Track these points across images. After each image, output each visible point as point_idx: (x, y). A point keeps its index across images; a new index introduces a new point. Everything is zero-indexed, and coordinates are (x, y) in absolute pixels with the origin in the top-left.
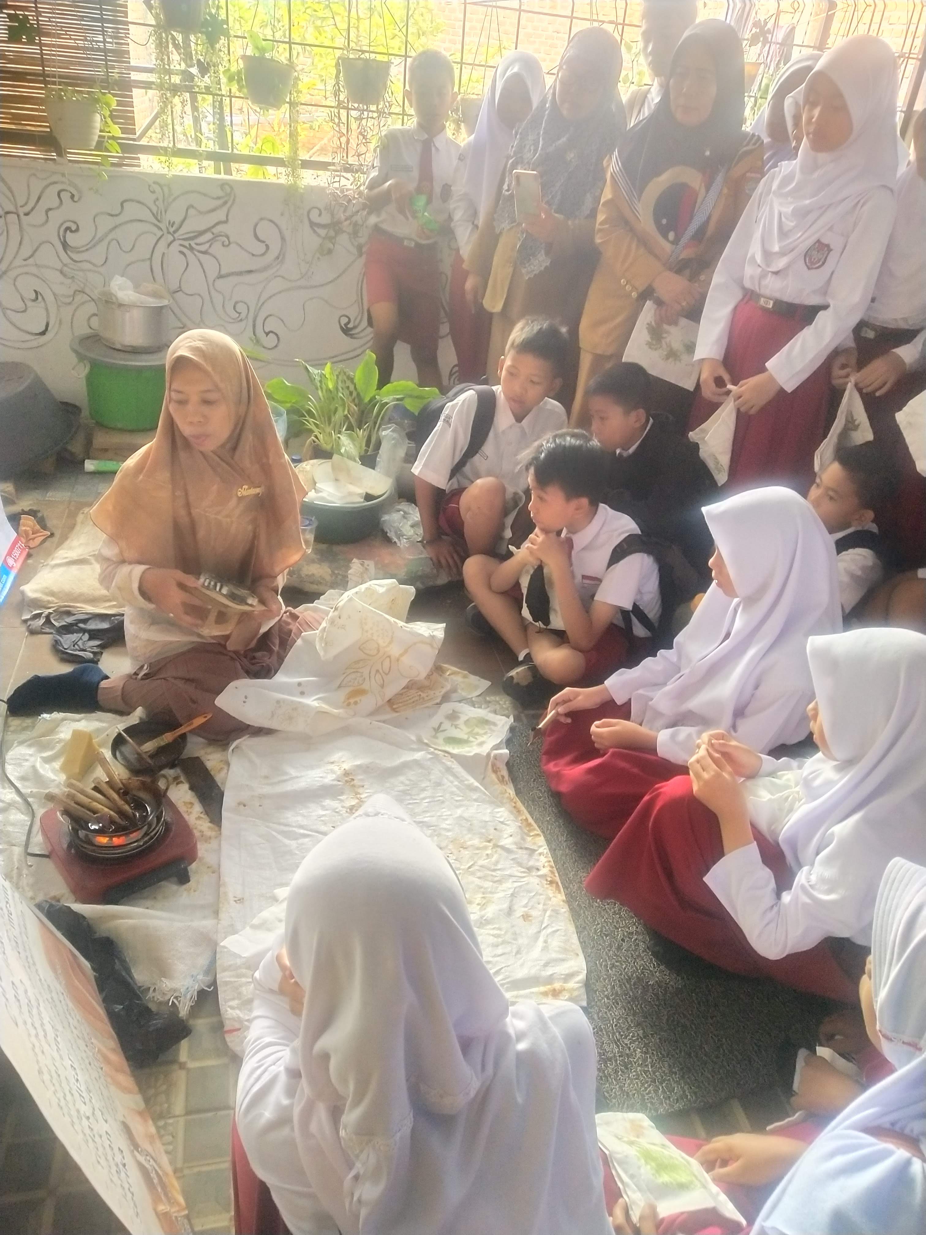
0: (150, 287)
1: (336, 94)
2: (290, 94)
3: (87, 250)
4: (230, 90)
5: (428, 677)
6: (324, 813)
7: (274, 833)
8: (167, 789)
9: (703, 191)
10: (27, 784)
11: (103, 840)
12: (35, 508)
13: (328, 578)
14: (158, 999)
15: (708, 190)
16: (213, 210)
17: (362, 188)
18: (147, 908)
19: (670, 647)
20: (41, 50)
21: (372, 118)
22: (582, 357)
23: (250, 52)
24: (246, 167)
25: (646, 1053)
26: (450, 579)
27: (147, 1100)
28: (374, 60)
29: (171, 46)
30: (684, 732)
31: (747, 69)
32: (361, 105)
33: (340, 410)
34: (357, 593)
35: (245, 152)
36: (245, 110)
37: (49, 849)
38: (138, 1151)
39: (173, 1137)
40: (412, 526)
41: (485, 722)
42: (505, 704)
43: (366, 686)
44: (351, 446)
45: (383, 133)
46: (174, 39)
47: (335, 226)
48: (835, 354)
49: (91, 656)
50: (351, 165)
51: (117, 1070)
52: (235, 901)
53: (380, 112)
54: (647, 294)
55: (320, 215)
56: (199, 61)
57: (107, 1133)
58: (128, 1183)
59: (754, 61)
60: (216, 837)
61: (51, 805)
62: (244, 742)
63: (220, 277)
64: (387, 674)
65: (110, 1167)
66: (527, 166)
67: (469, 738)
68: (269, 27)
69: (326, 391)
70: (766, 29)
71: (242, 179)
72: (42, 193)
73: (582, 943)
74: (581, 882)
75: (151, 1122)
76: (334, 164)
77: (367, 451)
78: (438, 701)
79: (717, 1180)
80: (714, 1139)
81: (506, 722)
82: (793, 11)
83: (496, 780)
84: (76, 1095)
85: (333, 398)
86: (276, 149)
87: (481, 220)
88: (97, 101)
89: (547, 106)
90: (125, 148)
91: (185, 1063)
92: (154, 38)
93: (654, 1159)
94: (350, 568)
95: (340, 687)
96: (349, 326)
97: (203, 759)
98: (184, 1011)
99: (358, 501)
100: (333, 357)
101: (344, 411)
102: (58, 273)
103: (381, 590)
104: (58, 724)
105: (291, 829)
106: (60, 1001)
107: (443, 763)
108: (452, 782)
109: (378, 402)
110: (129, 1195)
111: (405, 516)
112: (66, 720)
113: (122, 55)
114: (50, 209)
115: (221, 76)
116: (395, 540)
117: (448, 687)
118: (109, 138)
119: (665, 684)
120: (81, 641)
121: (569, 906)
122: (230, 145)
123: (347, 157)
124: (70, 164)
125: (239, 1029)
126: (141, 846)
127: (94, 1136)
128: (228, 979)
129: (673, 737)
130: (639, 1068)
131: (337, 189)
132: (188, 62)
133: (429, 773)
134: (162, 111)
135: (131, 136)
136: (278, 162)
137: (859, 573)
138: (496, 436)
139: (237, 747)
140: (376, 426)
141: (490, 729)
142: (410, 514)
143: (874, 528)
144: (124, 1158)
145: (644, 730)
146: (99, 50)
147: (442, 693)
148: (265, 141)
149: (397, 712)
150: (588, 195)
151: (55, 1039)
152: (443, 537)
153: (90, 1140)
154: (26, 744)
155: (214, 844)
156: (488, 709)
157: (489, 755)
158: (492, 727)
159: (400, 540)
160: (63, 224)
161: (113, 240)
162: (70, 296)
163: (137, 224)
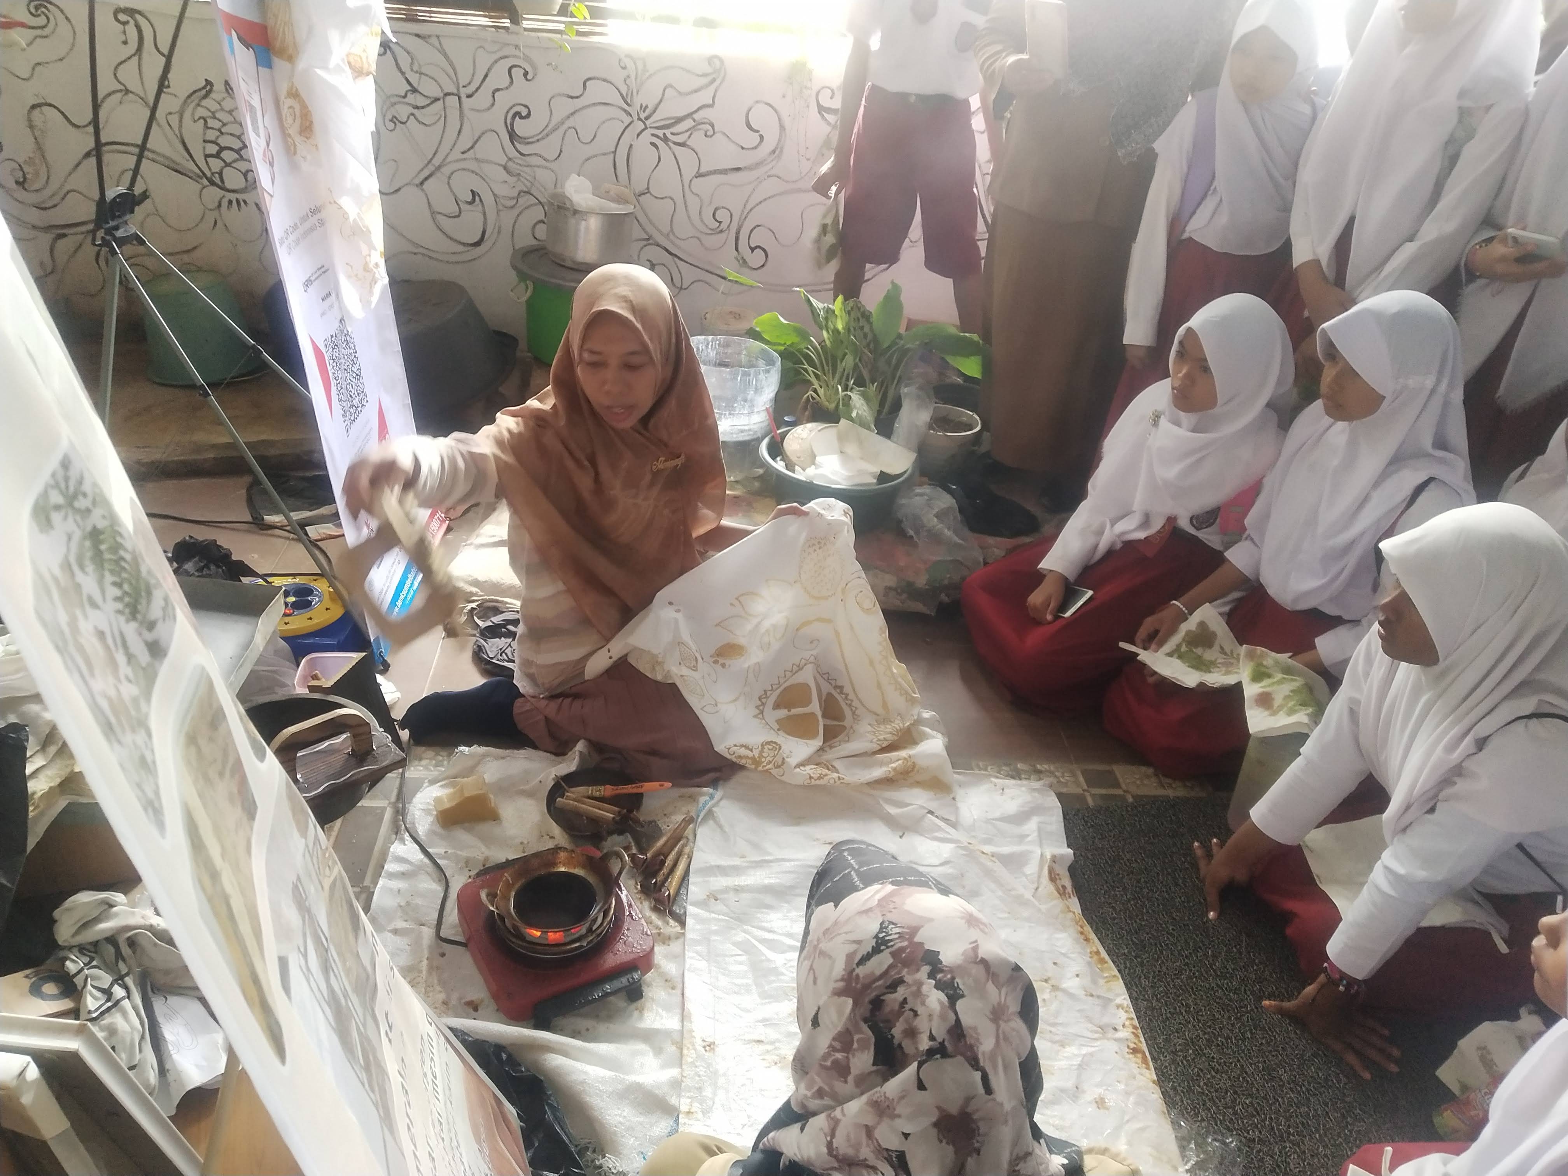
3: (538, 140)
7: (754, 941)
11: (536, 934)
33: (849, 356)
37: (466, 935)
40: (938, 516)
44: (865, 407)
52: (704, 1047)
55: (831, 97)
60: (678, 939)
63: (699, 175)
69: (833, 332)
72: (489, 70)
77: (881, 413)
83: (1055, 892)
85: (842, 342)
90: (594, 13)
99: (869, 482)
101: (854, 358)
102: (502, 169)
104: (478, 761)
105: (776, 937)
107: (982, 864)
108: (994, 891)
109: (899, 349)
111: (928, 501)
112: (488, 756)
114: (498, 90)
121: (1161, 1087)
126: (583, 947)
140: (894, 379)
154: (439, 785)
155: (675, 947)
160: (511, 108)
161: (570, 128)
162: (514, 198)
163: (601, 109)
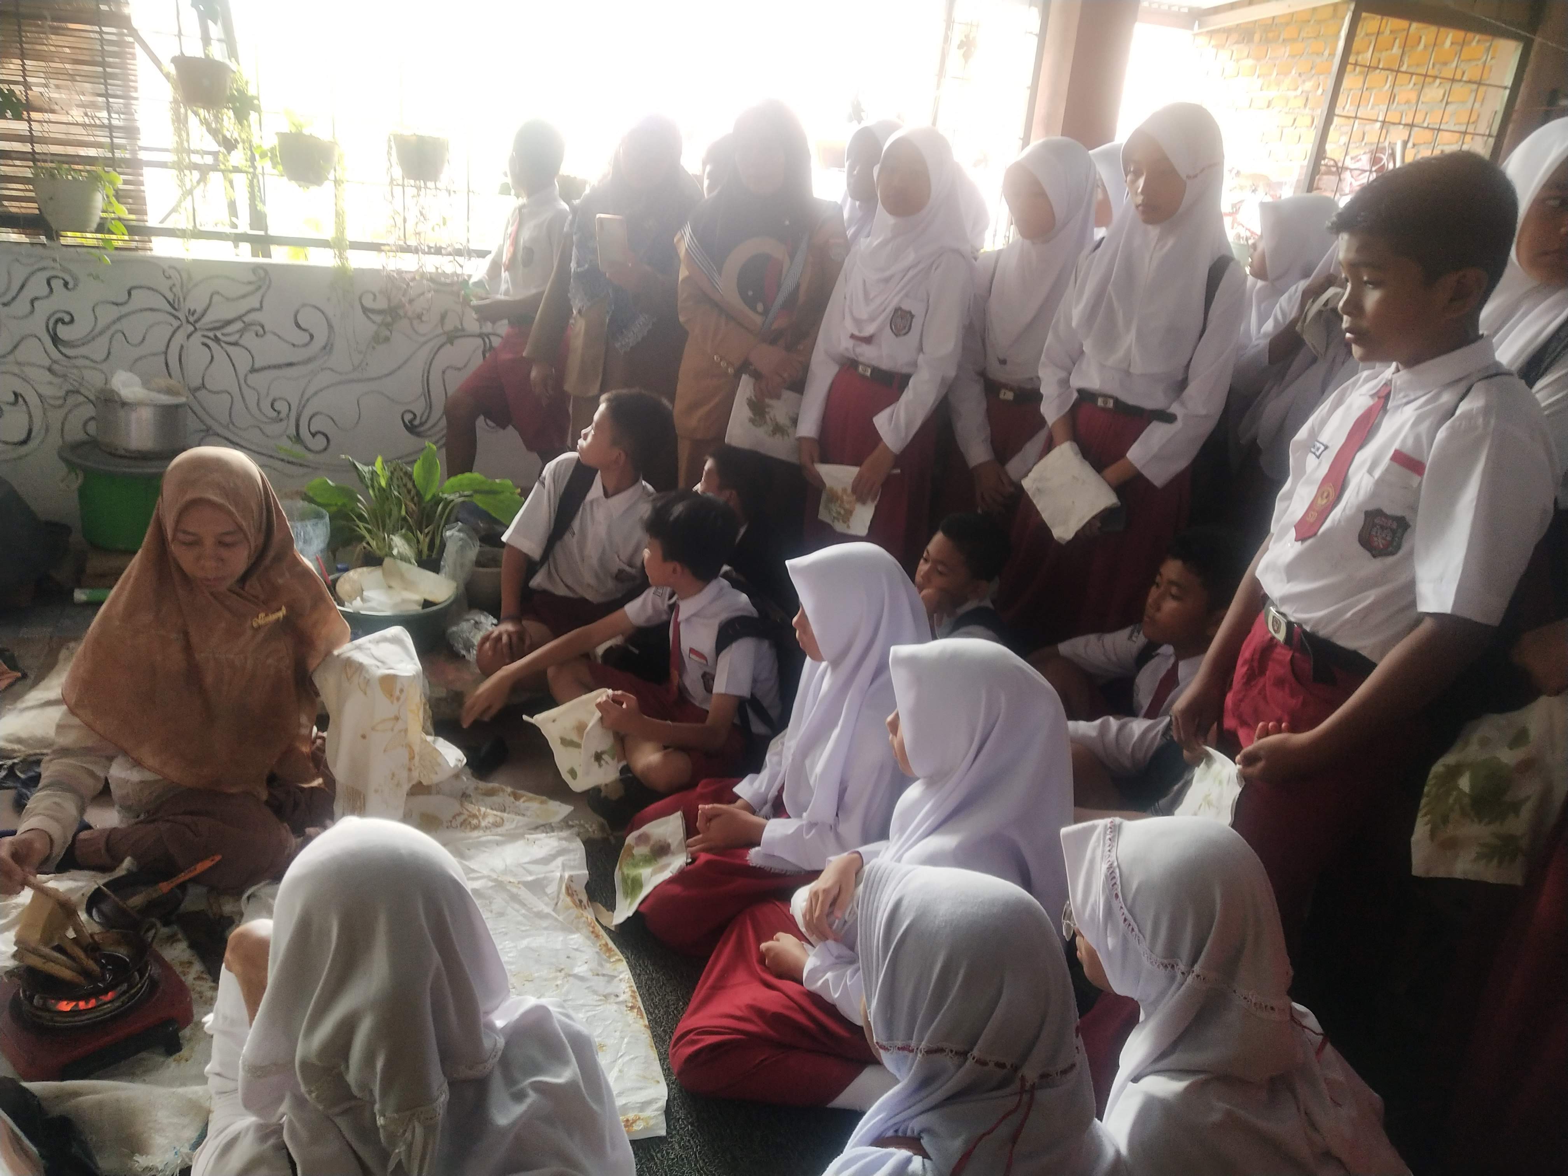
0: (164, 382)
1: (389, 170)
2: (334, 170)
3: (84, 343)
8: (160, 948)
9: (787, 260)
16: (244, 296)
20: (31, 126)
22: (679, 444)
23: (285, 129)
24: (287, 250)
32: (418, 182)
42: (591, 827)
44: (406, 547)
47: (392, 312)
50: (410, 245)
54: (743, 367)
63: (253, 370)
69: (379, 490)
71: (283, 262)
72: (26, 280)
76: (388, 245)
77: (426, 553)
83: (571, 904)
85: (387, 498)
86: (321, 231)
88: (99, 179)
90: (134, 230)
96: (414, 423)
99: (413, 608)
102: (45, 371)
107: (509, 891)
108: (518, 911)
111: (476, 625)
113: (132, 132)
118: (113, 219)
122: (264, 226)
123: (404, 237)
124: (63, 248)
126: (117, 1008)
131: (394, 271)
135: (141, 218)
136: (323, 244)
142: (482, 623)
157: (561, 877)
159: (467, 652)
160: (52, 315)
161: (117, 332)
162: (61, 398)
163: (148, 314)
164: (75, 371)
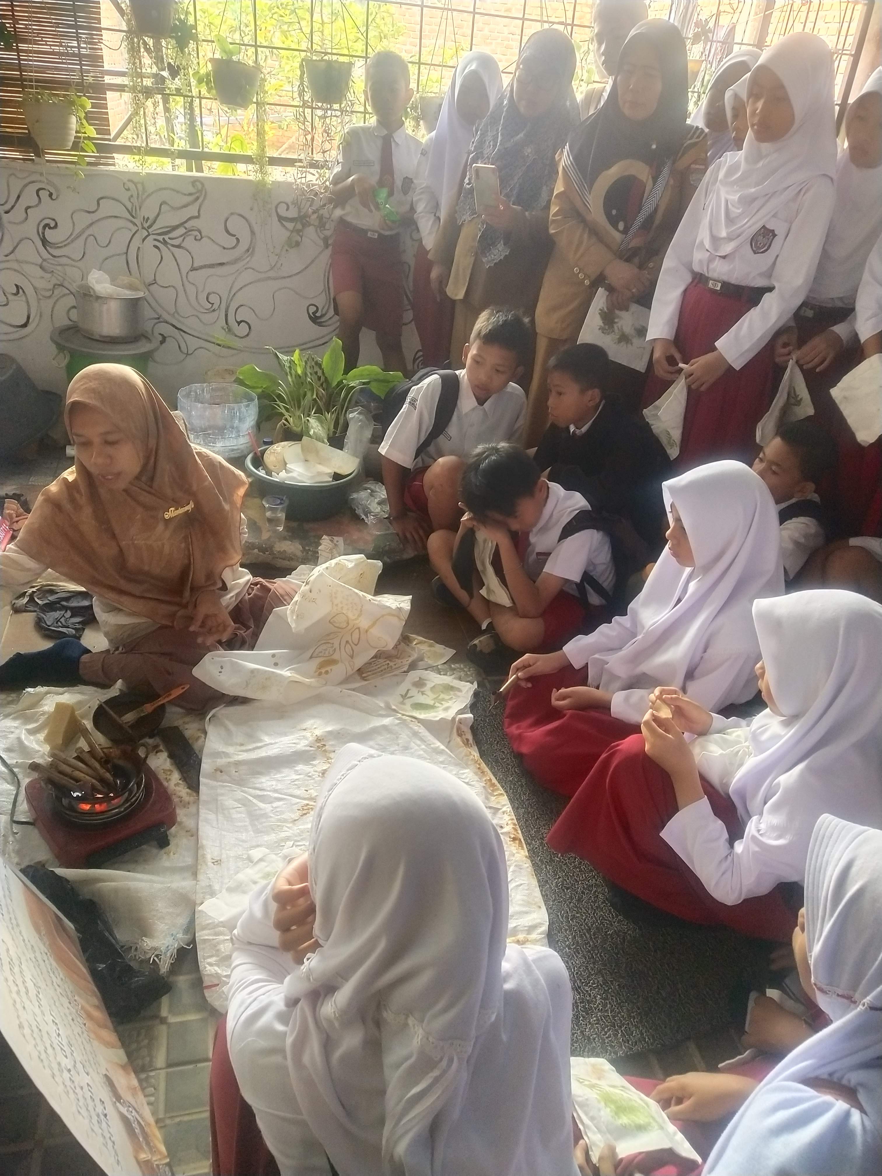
0: (126, 280)
1: (301, 94)
2: (257, 94)
3: (65, 245)
4: (200, 91)
5: (396, 647)
6: (298, 777)
7: (249, 797)
8: (146, 757)
9: (650, 183)
10: (12, 755)
11: (86, 807)
12: (18, 492)
13: (299, 554)
14: (139, 958)
15: (655, 179)
16: (185, 206)
17: (328, 183)
18: (129, 871)
19: (624, 613)
20: (19, 56)
21: (335, 116)
22: (538, 341)
23: (217, 56)
24: (216, 164)
25: (605, 999)
26: (416, 553)
27: (129, 1055)
28: (336, 61)
29: (142, 50)
30: (637, 694)
31: (690, 65)
32: (324, 105)
33: (309, 394)
34: (327, 568)
35: (216, 150)
36: (215, 111)
37: (34, 817)
38: (120, 1102)
39: (155, 1089)
40: (379, 503)
41: (450, 688)
42: (469, 671)
43: (336, 656)
44: (320, 428)
45: (346, 131)
46: (145, 44)
47: (302, 220)
48: (778, 334)
49: (74, 632)
50: (317, 161)
51: (100, 1026)
52: (213, 863)
53: (343, 111)
54: (599, 281)
55: (287, 210)
56: (169, 64)
57: (88, 1085)
58: (110, 1133)
59: (698, 58)
60: (194, 803)
61: (35, 775)
62: (220, 711)
63: (193, 269)
64: (356, 645)
65: (91, 1117)
66: (486, 161)
67: (435, 704)
68: (238, 33)
69: (295, 376)
70: (707, 28)
71: (213, 176)
72: (21, 192)
73: (545, 896)
74: (542, 839)
75: (133, 1075)
76: (300, 161)
77: (334, 433)
78: (405, 669)
79: (673, 1118)
80: (668, 1079)
81: (470, 688)
82: (732, 11)
83: (461, 743)
84: (58, 1049)
85: (302, 383)
86: (245, 148)
87: (443, 214)
88: (73, 103)
89: (505, 103)
90: (101, 148)
91: (166, 1018)
92: (126, 43)
93: (613, 1102)
94: (320, 544)
95: (311, 657)
96: (317, 315)
97: (181, 728)
98: (164, 968)
99: (327, 480)
100: (303, 345)
101: (312, 395)
102: (38, 268)
103: (350, 565)
104: (41, 697)
105: (265, 793)
106: (44, 961)
107: (411, 728)
108: (419, 746)
109: (344, 386)
110: (110, 1144)
111: (372, 494)
112: (49, 693)
113: (96, 59)
114: (29, 207)
115: (192, 80)
116: (364, 517)
117: (415, 656)
118: (85, 138)
119: (620, 649)
120: (63, 618)
121: (532, 861)
122: (201, 144)
123: (312, 154)
124: (48, 164)
125: (218, 985)
126: (123, 812)
127: (75, 1087)
128: (206, 937)
129: (627, 699)
130: (599, 1013)
131: (303, 184)
132: (160, 65)
133: (397, 737)
134: (136, 113)
135: (106, 137)
136: (247, 159)
137: (802, 540)
138: (459, 418)
139: (213, 716)
140: (345, 408)
141: (455, 695)
142: (377, 492)
143: (816, 498)
144: (105, 1108)
145: (599, 694)
146: (74, 55)
147: (410, 661)
148: (234, 139)
149: (366, 680)
150: (544, 188)
151: (37, 996)
152: (408, 513)
153: (71, 1091)
154: (11, 717)
155: (192, 809)
156: (453, 676)
157: (454, 719)
158: (457, 692)
159: (367, 517)
160: (41, 221)
161: (90, 235)
162: (50, 290)
163: (113, 220)
164: (59, 268)
